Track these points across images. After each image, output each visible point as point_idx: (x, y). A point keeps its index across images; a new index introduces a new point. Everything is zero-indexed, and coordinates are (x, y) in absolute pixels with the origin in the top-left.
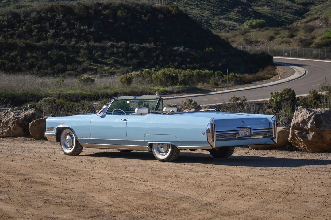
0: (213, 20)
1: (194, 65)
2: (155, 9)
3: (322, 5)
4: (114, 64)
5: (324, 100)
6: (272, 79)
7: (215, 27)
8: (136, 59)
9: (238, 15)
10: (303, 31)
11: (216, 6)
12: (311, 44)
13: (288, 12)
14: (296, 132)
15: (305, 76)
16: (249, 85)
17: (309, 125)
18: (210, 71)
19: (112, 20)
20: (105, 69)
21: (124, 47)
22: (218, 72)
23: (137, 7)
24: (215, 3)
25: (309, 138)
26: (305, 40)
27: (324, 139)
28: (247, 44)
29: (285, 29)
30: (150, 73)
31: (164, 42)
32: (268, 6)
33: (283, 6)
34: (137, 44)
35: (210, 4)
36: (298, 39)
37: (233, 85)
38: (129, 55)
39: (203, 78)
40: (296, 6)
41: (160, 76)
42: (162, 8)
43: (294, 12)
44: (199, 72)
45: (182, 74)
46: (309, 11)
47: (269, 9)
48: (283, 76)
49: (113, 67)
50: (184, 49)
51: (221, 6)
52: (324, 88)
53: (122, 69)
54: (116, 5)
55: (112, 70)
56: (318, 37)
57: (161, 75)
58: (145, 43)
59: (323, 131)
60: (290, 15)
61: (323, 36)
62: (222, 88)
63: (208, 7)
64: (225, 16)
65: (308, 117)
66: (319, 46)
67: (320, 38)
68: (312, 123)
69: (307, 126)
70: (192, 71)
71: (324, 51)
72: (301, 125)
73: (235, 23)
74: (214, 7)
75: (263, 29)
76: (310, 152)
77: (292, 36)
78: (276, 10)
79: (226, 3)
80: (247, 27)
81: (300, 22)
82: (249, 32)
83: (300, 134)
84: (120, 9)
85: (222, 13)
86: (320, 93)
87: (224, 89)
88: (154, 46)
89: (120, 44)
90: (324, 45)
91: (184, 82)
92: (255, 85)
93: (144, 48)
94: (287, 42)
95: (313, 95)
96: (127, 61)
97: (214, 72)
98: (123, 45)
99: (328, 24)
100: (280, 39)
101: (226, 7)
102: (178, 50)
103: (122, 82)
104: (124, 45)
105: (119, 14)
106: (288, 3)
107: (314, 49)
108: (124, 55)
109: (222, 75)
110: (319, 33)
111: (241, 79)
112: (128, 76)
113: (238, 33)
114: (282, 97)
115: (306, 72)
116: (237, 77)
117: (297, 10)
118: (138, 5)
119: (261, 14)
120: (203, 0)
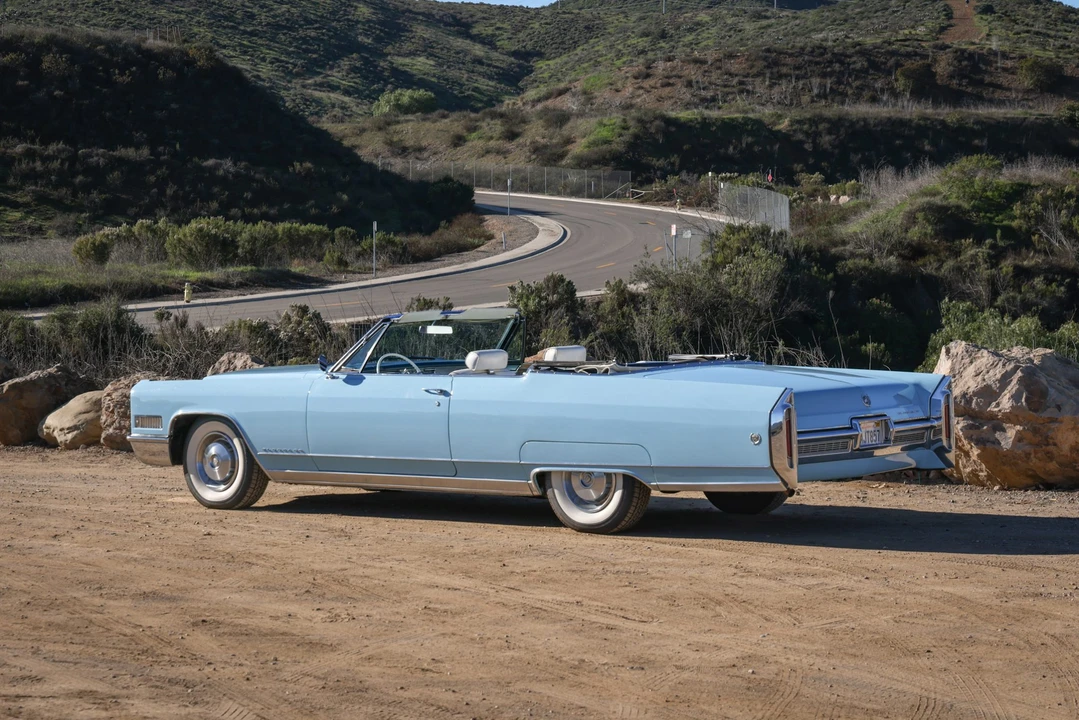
0: (288, 89)
1: (264, 208)
2: (149, 55)
3: (564, 58)
4: (36, 205)
6: (482, 248)
7: (294, 107)
8: (101, 193)
9: (352, 78)
10: (541, 122)
11: (293, 52)
12: (562, 156)
13: (480, 74)
14: (958, 423)
15: (565, 240)
16: (428, 264)
17: (1006, 403)
18: (321, 227)
19: (26, 82)
20: (9, 218)
21: (63, 156)
22: (344, 228)
23: (99, 48)
24: (291, 43)
25: (1003, 443)
26: (545, 147)
27: (1051, 448)
28: (395, 154)
29: (494, 116)
30: (154, 232)
31: (178, 146)
32: (430, 55)
33: (468, 58)
34: (102, 150)
35: (277, 45)
36: (528, 143)
37: (385, 265)
38: (80, 178)
39: (298, 245)
40: (501, 60)
41: (189, 239)
42: (168, 53)
43: (496, 74)
44: (291, 228)
45: (247, 233)
46: (532, 71)
47: (432, 63)
48: (510, 242)
49: (35, 213)
50: (235, 164)
51: (306, 51)
52: (643, 274)
53: (59, 220)
54: (36, 40)
55: (29, 221)
56: (578, 140)
57: (191, 236)
58: (125, 146)
59: (1053, 420)
60: (487, 81)
61: (592, 138)
62: (359, 273)
63: (272, 54)
64: (319, 79)
65: (999, 376)
66: (583, 163)
67: (584, 141)
68: (1016, 397)
69: (998, 405)
70: (272, 227)
71: (599, 178)
72: (977, 404)
73: (346, 99)
74: (287, 54)
75: (435, 114)
76: (996, 488)
77: (512, 136)
78: (449, 67)
79: (319, 45)
80: (386, 109)
81: (522, 99)
82: (398, 122)
83: (971, 432)
84: (49, 50)
85: (310, 69)
86: (632, 287)
87: (364, 276)
88: (151, 155)
89: (52, 148)
90: (597, 162)
91: (252, 258)
92: (445, 266)
93: (121, 161)
94: (499, 152)
95: (617, 294)
96: (74, 195)
97: (332, 227)
98: (60, 151)
99: (594, 107)
100: (480, 143)
101: (320, 55)
102: (217, 167)
103: (81, 256)
104: (64, 150)
105: (47, 64)
106: (478, 50)
107: (572, 171)
108: (64, 180)
109: (353, 237)
110: (582, 128)
111: (404, 249)
112: (98, 238)
113: (367, 124)
114: (541, 299)
115: (565, 232)
116: (392, 243)
117: (502, 68)
118: (98, 41)
119: (413, 76)
120: (256, 35)
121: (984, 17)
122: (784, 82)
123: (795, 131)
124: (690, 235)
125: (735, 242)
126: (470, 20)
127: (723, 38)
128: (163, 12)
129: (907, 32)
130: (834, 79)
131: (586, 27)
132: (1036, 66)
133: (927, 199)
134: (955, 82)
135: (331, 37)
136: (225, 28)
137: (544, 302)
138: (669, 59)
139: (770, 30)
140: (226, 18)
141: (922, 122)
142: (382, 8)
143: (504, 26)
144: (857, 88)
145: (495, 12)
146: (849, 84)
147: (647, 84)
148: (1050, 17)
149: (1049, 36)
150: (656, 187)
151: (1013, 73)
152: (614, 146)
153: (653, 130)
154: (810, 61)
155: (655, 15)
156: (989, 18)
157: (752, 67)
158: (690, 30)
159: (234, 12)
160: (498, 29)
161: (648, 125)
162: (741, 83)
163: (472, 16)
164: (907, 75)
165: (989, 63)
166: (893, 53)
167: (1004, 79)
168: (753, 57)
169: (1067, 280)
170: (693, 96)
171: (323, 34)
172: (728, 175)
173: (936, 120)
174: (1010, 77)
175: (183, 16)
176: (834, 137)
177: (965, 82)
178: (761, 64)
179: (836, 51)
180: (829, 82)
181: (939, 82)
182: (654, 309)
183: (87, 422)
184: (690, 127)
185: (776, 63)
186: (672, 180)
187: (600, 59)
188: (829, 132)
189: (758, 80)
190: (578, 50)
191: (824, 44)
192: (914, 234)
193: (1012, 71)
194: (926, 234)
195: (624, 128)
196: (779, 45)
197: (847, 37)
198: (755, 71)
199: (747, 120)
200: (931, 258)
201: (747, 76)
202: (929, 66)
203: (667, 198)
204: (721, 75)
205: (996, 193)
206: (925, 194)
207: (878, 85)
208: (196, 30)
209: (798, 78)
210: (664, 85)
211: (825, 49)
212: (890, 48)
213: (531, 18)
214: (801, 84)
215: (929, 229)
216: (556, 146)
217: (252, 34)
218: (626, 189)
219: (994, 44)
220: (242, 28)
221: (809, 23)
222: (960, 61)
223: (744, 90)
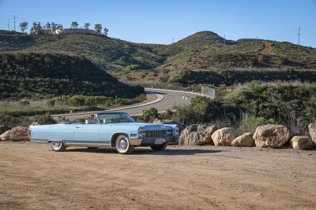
0: (107, 65)
1: (95, 93)
2: (69, 57)
3: (174, 57)
4: (43, 92)
5: (175, 115)
6: (143, 102)
7: (108, 69)
8: (57, 89)
9: (123, 62)
10: (163, 72)
11: (109, 56)
12: (167, 80)
13: (153, 60)
15: (163, 100)
16: (130, 105)
18: (105, 97)
19: (41, 64)
20: (36, 95)
21: (49, 81)
22: (110, 97)
23: (58, 56)
24: (108, 54)
26: (163, 78)
28: (129, 80)
29: (152, 71)
30: (66, 98)
31: (76, 78)
32: (141, 56)
33: (151, 57)
34: (58, 80)
35: (105, 54)
36: (160, 77)
37: (119, 106)
38: (53, 86)
39: (101, 101)
40: (158, 57)
41: (73, 100)
42: (74, 57)
43: (157, 60)
44: (98, 97)
45: (87, 98)
46: (166, 60)
47: (142, 58)
48: (150, 100)
49: (42, 94)
50: (89, 83)
51: (112, 55)
52: (175, 108)
53: (48, 96)
54: (44, 54)
55: (41, 96)
56: (171, 76)
58: (63, 79)
60: (155, 62)
61: (174, 76)
63: (104, 56)
64: (115, 62)
66: (172, 82)
70: (94, 97)
71: (175, 85)
73: (121, 67)
74: (107, 56)
75: (138, 71)
77: (156, 75)
78: (146, 59)
79: (115, 54)
80: (128, 69)
81: (161, 67)
82: (130, 72)
84: (46, 57)
85: (113, 60)
86: (172, 111)
87: (114, 108)
88: (69, 80)
89: (46, 79)
90: (175, 82)
91: (88, 104)
92: (134, 106)
93: (62, 82)
94: (153, 79)
95: (168, 112)
96: (51, 90)
97: (108, 97)
98: (48, 80)
99: (177, 68)
100: (149, 77)
101: (115, 56)
102: (85, 83)
103: (48, 104)
104: (49, 80)
105: (46, 60)
106: (153, 55)
107: (169, 84)
108: (49, 86)
109: (113, 99)
110: (172, 74)
111: (124, 102)
112: (52, 100)
113: (123, 73)
114: (150, 113)
115: (164, 98)
116: (122, 101)
117: (159, 59)
118: (58, 54)
119: (137, 61)
120: (100, 52)
121: (272, 47)
122: (222, 62)
123: (222, 74)
124: (187, 99)
125: (197, 100)
126: (151, 48)
127: (211, 52)
128: (78, 47)
129: (252, 51)
130: (234, 62)
131: (179, 49)
132: (282, 59)
133: (244, 90)
134: (263, 62)
135: (118, 52)
136: (93, 50)
137: (150, 114)
138: (195, 57)
139: (222, 50)
140: (93, 48)
141: (252, 72)
142: (131, 45)
143: (160, 49)
144: (239, 64)
145: (158, 46)
146: (238, 63)
147: (190, 63)
148: (288, 47)
149: (286, 51)
150: (188, 87)
151: (277, 60)
152: (179, 78)
153: (188, 74)
154: (229, 58)
155: (195, 46)
156: (273, 47)
157: (215, 59)
158: (203, 50)
159: (95, 47)
160: (158, 50)
161: (187, 73)
162: (212, 63)
163: (152, 47)
164: (252, 61)
165: (271, 58)
166: (248, 56)
167: (274, 62)
168: (215, 57)
169: (275, 109)
170: (201, 66)
171: (116, 51)
172: (204, 84)
173: (256, 71)
174: (276, 61)
175: (83, 48)
176: (231, 75)
177: (265, 62)
178: (217, 58)
179: (235, 55)
180: (233, 62)
181: (259, 62)
182: (176, 115)
183: (8, 136)
184: (197, 73)
185: (220, 58)
186: (192, 86)
187: (182, 57)
188: (230, 74)
189: (216, 62)
190: (177, 55)
191: (232, 53)
192: (240, 98)
194: (243, 98)
195: (182, 74)
196: (222, 54)
197: (238, 52)
198: (215, 60)
199: (211, 72)
200: (244, 104)
201: (213, 61)
202: (257, 59)
203: (190, 90)
204: (208, 61)
205: (260, 89)
206: (243, 89)
207: (245, 63)
208: (86, 51)
209: (225, 62)
210: (194, 63)
211: (232, 55)
212: (247, 54)
213: (166, 47)
214: (226, 63)
215: (244, 97)
216: (166, 78)
217: (99, 52)
218: (181, 88)
219: (272, 53)
220: (97, 50)
221: (231, 48)
222: (264, 57)
223: (213, 64)
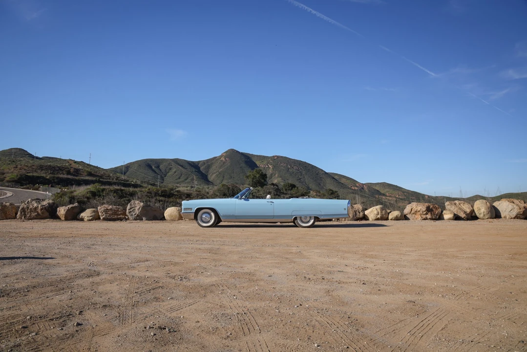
12: (4, 180)
15: (13, 195)
61: (10, 177)
66: (8, 181)
67: (8, 178)
71: (12, 184)
90: (11, 181)
107: (6, 183)
110: (8, 175)
121: (75, 163)
122: (44, 171)
123: (50, 178)
129: (64, 165)
132: (87, 171)
134: (74, 173)
138: (20, 165)
139: (35, 162)
144: (57, 172)
147: (16, 169)
150: (25, 186)
152: (15, 179)
153: (23, 177)
154: (49, 168)
155: (11, 158)
164: (66, 171)
165: (79, 170)
167: (82, 173)
170: (26, 172)
172: (41, 185)
173: (70, 178)
178: (39, 167)
180: (52, 171)
181: (71, 172)
184: (31, 177)
185: (42, 167)
186: (28, 185)
192: (88, 195)
193: (83, 172)
195: (17, 176)
197: (55, 164)
199: (41, 176)
202: (69, 170)
204: (31, 168)
207: (61, 172)
209: (46, 170)
210: (20, 170)
212: (62, 167)
216: (2, 178)
218: (18, 187)
222: (75, 170)
223: (36, 171)
